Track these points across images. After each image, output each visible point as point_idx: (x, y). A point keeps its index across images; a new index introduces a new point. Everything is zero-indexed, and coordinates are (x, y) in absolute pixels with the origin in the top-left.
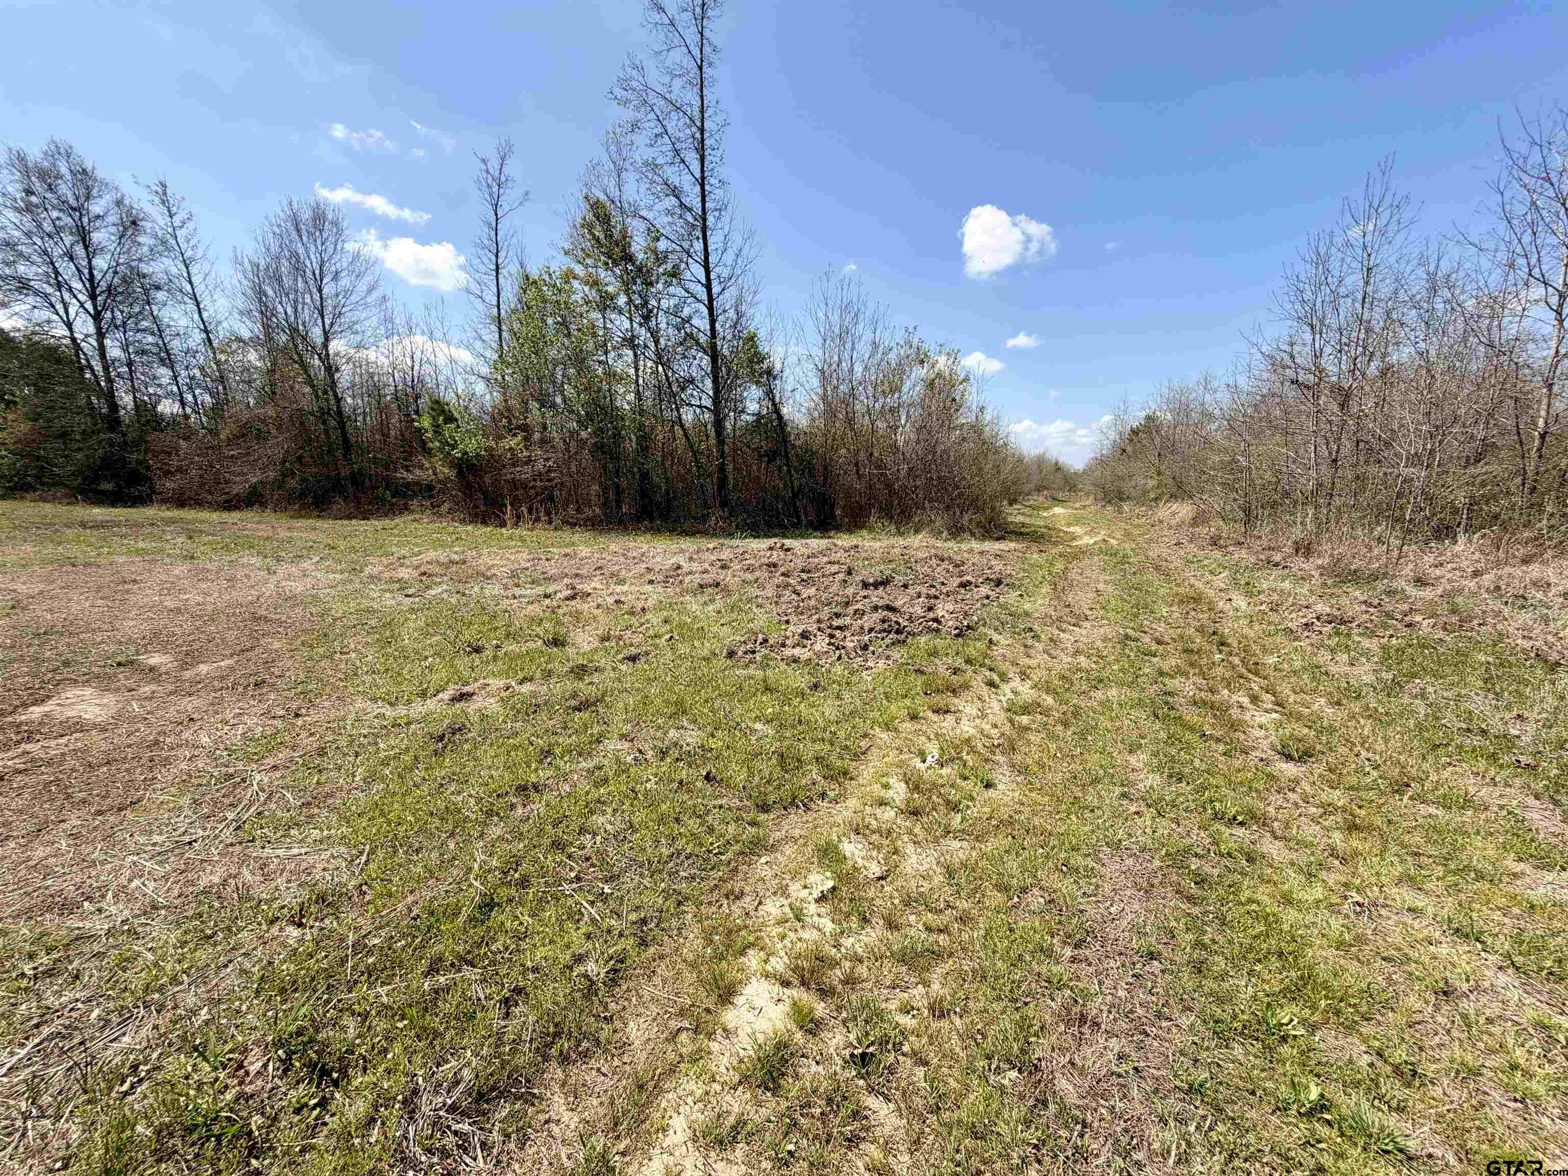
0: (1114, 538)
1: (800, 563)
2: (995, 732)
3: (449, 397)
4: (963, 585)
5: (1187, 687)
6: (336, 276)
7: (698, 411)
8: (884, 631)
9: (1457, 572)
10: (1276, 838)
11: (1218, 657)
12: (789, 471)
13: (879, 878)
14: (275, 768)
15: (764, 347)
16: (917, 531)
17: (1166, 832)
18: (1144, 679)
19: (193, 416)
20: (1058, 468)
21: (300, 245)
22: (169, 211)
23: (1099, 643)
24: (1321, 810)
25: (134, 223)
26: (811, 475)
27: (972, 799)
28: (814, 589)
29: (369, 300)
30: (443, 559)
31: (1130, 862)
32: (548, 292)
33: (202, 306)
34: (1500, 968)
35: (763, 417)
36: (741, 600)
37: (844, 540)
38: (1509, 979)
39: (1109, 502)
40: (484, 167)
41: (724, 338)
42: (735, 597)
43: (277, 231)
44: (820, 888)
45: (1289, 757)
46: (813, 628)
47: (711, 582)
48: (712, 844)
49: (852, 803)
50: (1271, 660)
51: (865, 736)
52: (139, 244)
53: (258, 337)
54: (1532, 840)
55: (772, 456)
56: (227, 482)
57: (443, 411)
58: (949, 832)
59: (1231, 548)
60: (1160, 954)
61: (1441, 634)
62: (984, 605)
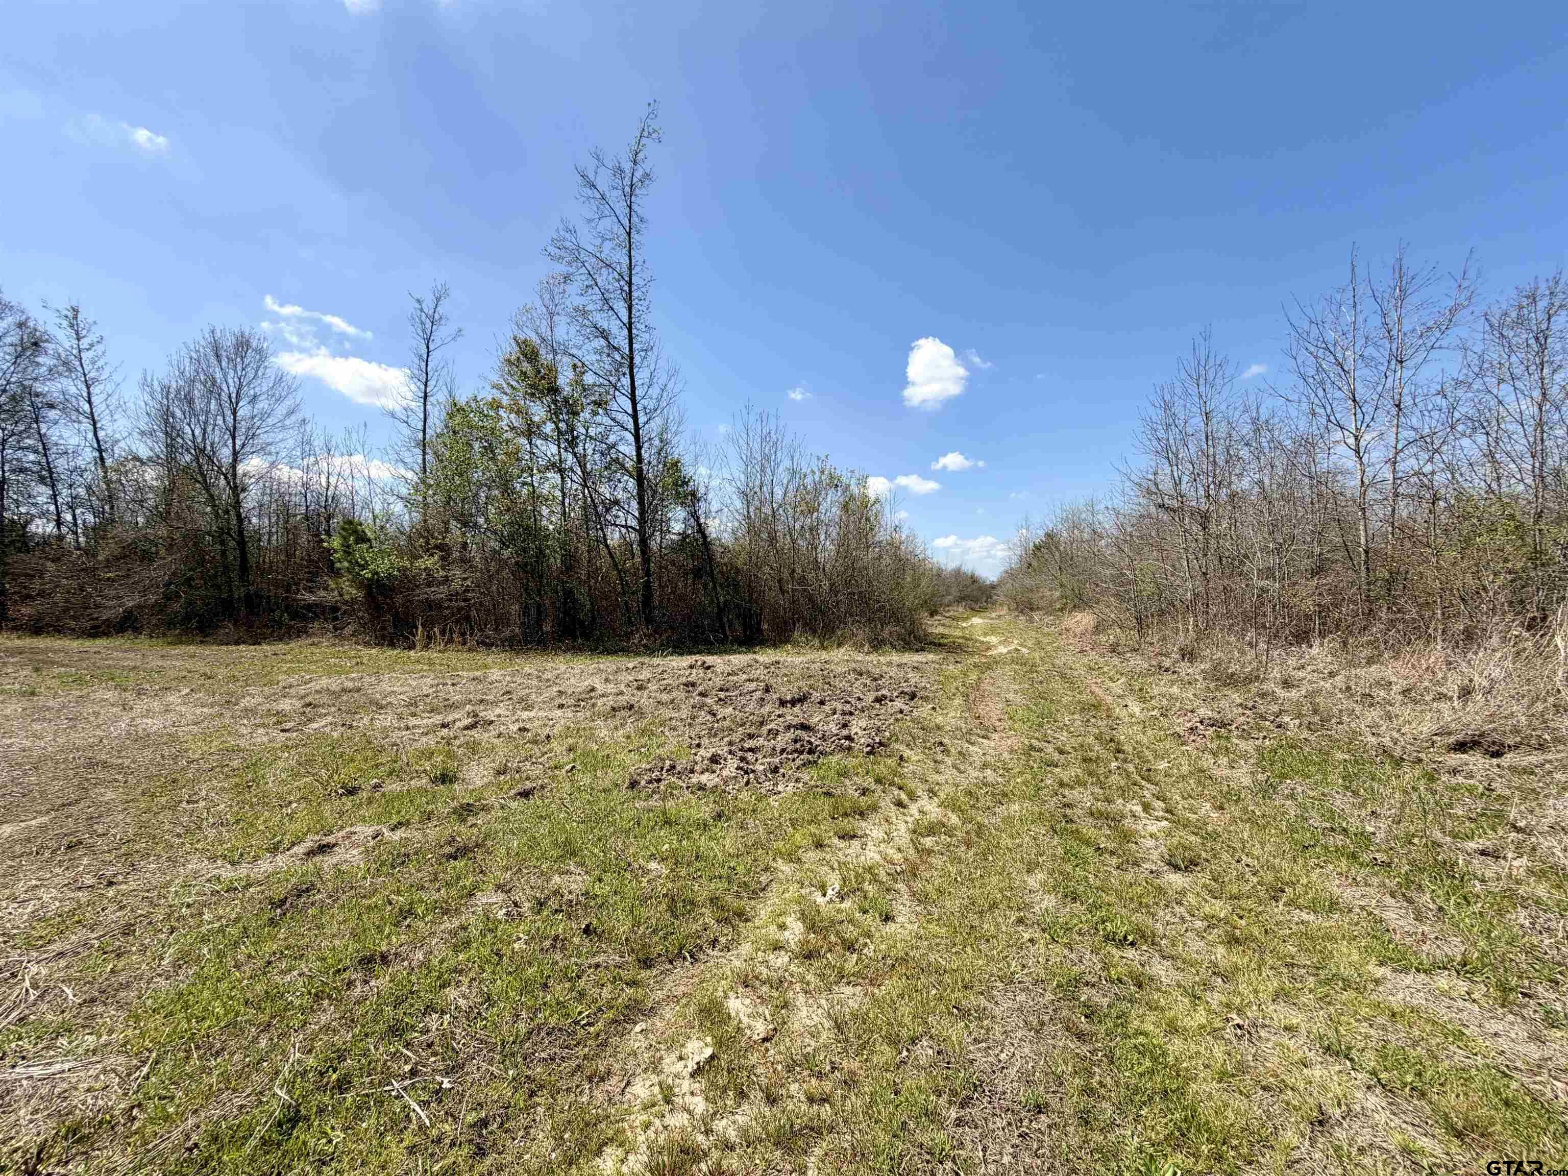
0: (1025, 647)
1: (718, 682)
2: (898, 857)
3: (365, 517)
4: (878, 700)
5: (1084, 797)
6: (254, 400)
7: (624, 530)
8: (796, 751)
9: (1315, 674)
10: (1164, 957)
11: (1114, 764)
12: (715, 588)
13: (765, 1040)
14: (61, 955)
15: (688, 471)
16: (840, 645)
17: (1058, 959)
18: (1045, 791)
19: (69, 536)
20: (974, 580)
21: (217, 370)
22: (77, 333)
23: (1006, 755)
24: (1206, 923)
25: (36, 344)
26: (736, 591)
27: (869, 935)
28: (731, 709)
29: (287, 422)
30: (335, 687)
31: (1022, 997)
32: (475, 419)
33: (98, 425)
34: (1369, 1088)
35: (688, 536)
36: (653, 723)
37: (765, 656)
38: (1377, 1100)
39: (1022, 612)
40: (418, 306)
41: (650, 463)
42: (649, 719)
43: (194, 355)
44: (697, 1059)
45: (1176, 868)
46: (723, 751)
47: (625, 704)
48: (580, 1013)
49: (746, 948)
50: (1163, 765)
51: (766, 869)
52: (38, 364)
53: (158, 457)
54: (1390, 942)
55: (697, 573)
56: (97, 606)
57: (355, 532)
58: (843, 977)
59: (1129, 655)
60: (1047, 1105)
61: (1305, 734)
62: (897, 720)
